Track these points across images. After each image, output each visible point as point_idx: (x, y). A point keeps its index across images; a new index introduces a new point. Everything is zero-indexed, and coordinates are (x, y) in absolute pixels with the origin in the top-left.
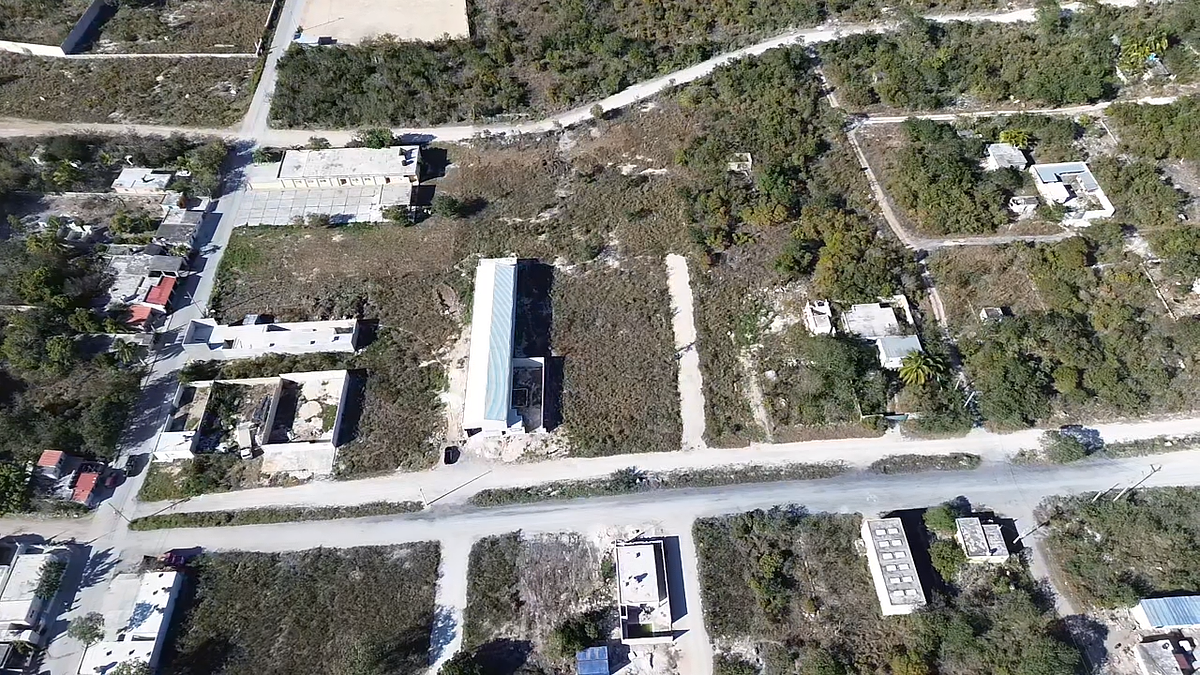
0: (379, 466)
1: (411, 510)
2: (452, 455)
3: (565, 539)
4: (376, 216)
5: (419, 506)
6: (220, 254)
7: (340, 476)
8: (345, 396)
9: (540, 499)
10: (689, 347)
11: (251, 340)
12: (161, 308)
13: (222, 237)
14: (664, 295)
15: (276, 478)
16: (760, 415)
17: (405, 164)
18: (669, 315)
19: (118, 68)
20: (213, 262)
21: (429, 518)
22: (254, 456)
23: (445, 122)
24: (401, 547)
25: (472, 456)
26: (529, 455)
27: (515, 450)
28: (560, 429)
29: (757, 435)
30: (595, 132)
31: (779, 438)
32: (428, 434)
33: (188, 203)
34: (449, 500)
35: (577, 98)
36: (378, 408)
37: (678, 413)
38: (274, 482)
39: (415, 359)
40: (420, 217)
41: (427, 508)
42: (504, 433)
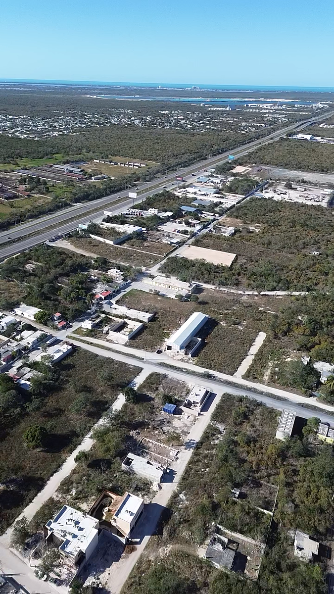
0: (137, 347)
1: (140, 359)
2: (159, 352)
3: (180, 382)
4: (174, 297)
5: (143, 359)
6: (126, 293)
7: (125, 345)
8: (138, 330)
9: (179, 370)
10: (252, 355)
11: (122, 310)
12: (103, 297)
13: (128, 290)
14: (254, 340)
15: (109, 340)
16: (266, 378)
17: (189, 287)
18: (251, 345)
19: (124, 250)
20: (123, 293)
21: (144, 362)
22: (106, 334)
23: (209, 283)
24: (132, 365)
25: (166, 354)
26: (182, 360)
27: (180, 357)
28: (196, 358)
29: (262, 382)
30: (256, 298)
31: (268, 385)
32: (155, 345)
33: (125, 280)
34: (152, 361)
35: (255, 288)
36: (145, 335)
37: (237, 368)
38: (108, 341)
39: (163, 329)
40: (186, 301)
41: (145, 360)
42: (178, 352)
